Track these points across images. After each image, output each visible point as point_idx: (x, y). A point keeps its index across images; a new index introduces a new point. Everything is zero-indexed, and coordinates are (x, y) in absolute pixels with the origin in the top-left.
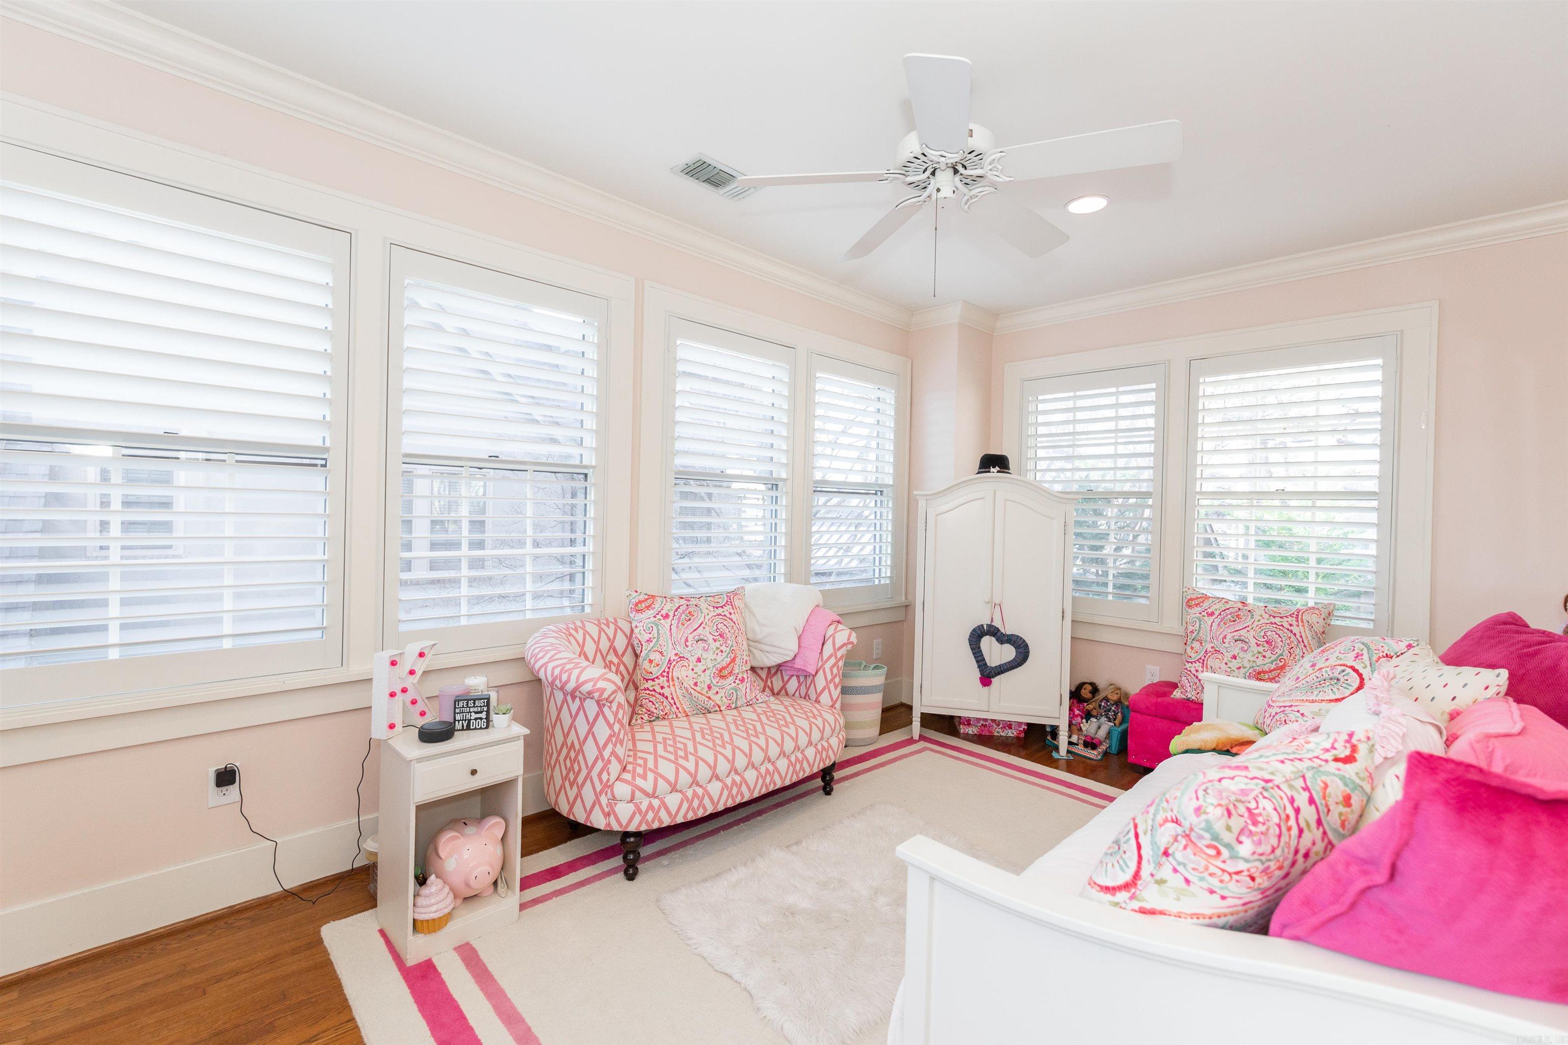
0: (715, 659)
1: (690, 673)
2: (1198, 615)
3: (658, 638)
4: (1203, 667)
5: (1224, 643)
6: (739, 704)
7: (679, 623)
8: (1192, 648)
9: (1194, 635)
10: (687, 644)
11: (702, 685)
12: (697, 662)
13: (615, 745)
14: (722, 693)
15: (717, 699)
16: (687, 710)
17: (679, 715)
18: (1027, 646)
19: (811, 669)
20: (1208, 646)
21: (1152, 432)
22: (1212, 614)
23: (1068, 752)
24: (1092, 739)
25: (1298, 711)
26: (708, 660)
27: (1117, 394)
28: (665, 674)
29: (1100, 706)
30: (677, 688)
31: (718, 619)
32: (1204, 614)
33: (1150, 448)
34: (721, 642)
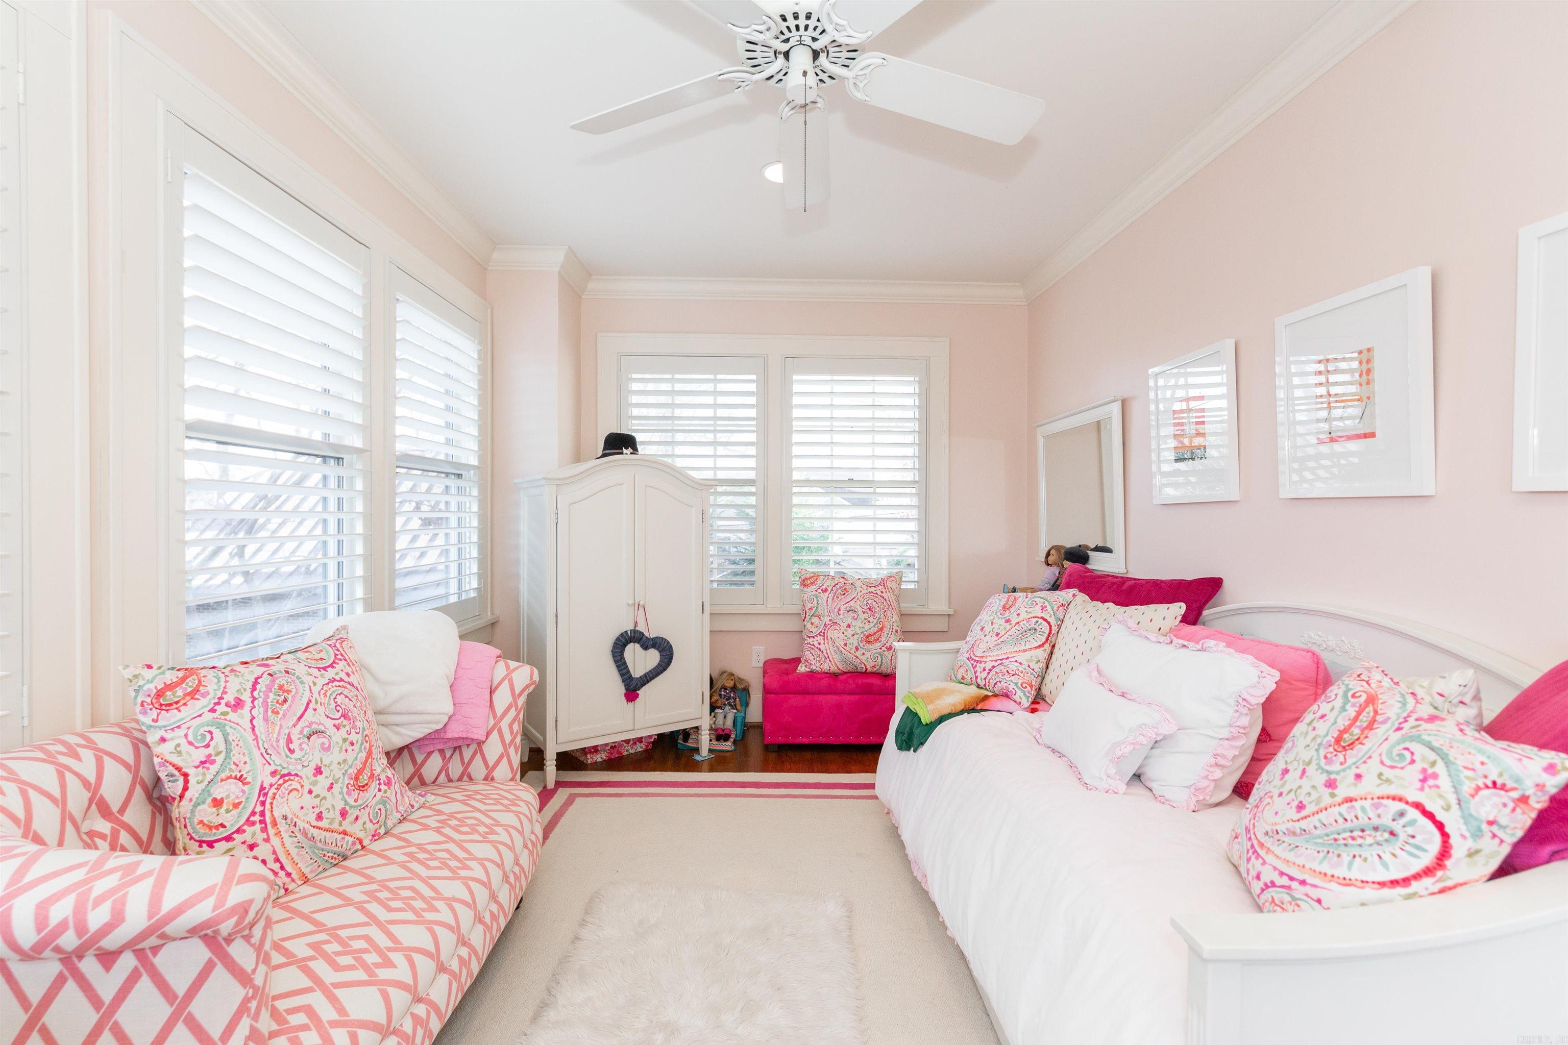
0: (345, 761)
1: (308, 800)
2: (814, 593)
3: (228, 751)
4: (824, 639)
5: (839, 615)
6: (390, 824)
7: (266, 711)
8: (812, 624)
9: (813, 612)
10: (292, 746)
11: (331, 815)
12: (315, 775)
13: (256, 1017)
14: (364, 818)
15: (356, 829)
16: (306, 871)
17: (291, 886)
18: (671, 647)
19: (479, 735)
20: (826, 620)
21: (754, 422)
22: (826, 590)
23: (710, 751)
24: (723, 731)
25: (1016, 661)
26: (335, 766)
27: (715, 381)
28: (257, 818)
29: (720, 695)
30: (285, 835)
31: (333, 689)
32: (819, 591)
33: (752, 437)
34: (348, 728)
